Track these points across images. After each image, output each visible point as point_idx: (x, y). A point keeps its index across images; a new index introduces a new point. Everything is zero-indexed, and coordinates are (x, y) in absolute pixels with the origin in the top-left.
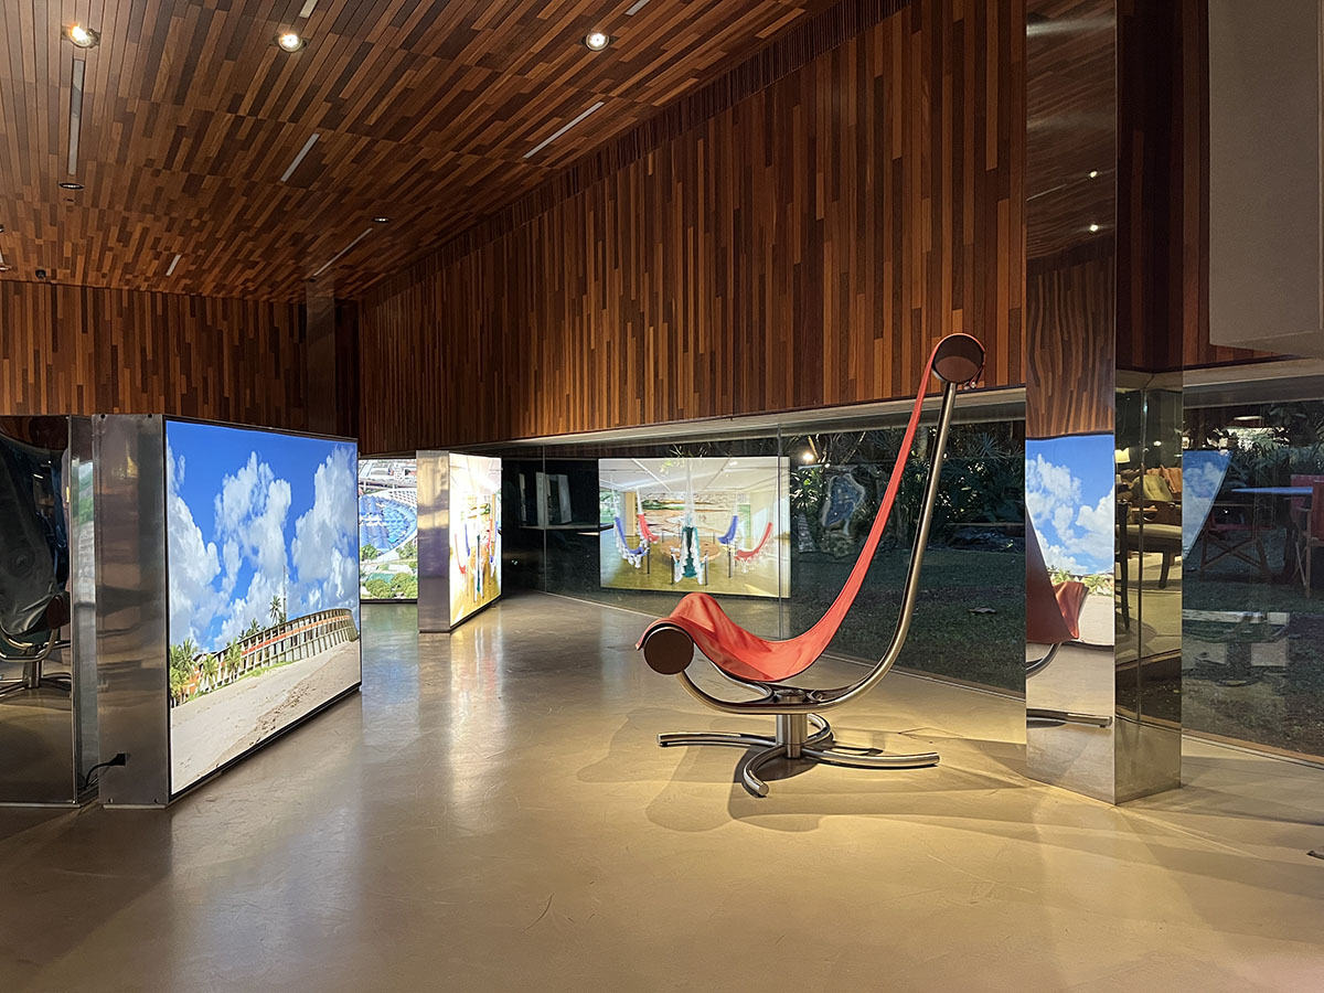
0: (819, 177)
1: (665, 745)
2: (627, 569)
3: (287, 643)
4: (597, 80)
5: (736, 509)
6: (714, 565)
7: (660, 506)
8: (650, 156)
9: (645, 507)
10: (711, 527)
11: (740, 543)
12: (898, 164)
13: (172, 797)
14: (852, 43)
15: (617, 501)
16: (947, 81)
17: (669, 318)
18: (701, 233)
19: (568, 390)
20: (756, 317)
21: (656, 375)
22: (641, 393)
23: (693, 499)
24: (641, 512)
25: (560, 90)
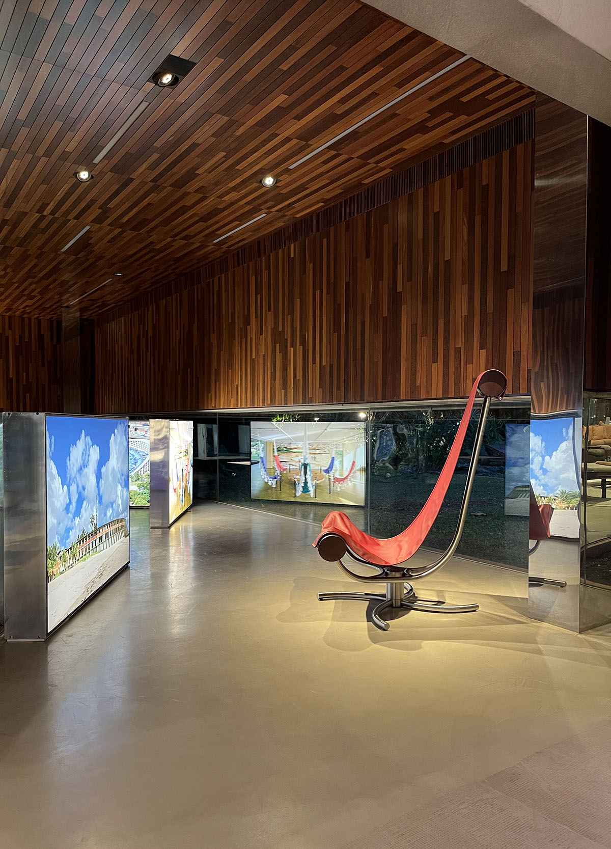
0: (400, 267)
1: (321, 599)
2: (267, 488)
3: (98, 541)
4: (266, 202)
5: (334, 453)
6: (320, 486)
7: (288, 450)
8: (292, 246)
9: (279, 451)
10: (319, 463)
11: (336, 473)
12: (448, 263)
13: (48, 634)
14: (421, 192)
15: (262, 447)
16: (478, 219)
17: (303, 343)
18: (324, 295)
19: (237, 382)
20: (359, 346)
21: (295, 377)
22: (285, 386)
23: (308, 446)
24: (276, 454)
25: (242, 207)
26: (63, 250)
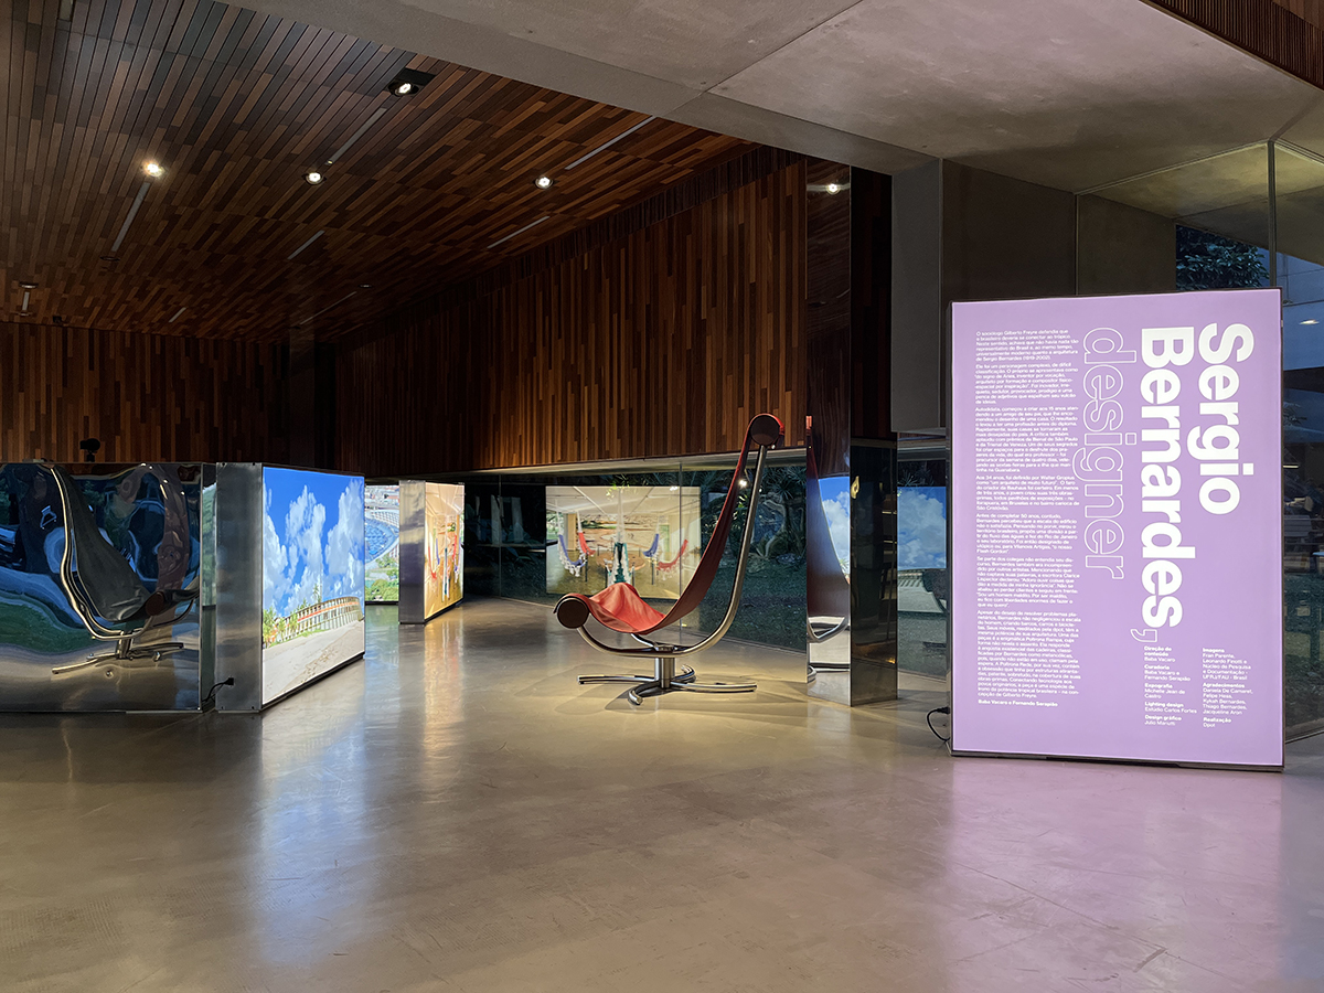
1: (582, 683)
2: (568, 577)
3: (322, 617)
4: (546, 203)
5: (657, 528)
6: (640, 574)
7: (597, 526)
8: (586, 255)
9: (583, 526)
10: (638, 542)
11: (661, 556)
13: (263, 706)
15: (561, 520)
17: (599, 381)
18: (623, 320)
19: (521, 431)
21: (590, 424)
22: (578, 437)
23: (623, 520)
24: (580, 530)
25: (517, 208)
26: (290, 258)
